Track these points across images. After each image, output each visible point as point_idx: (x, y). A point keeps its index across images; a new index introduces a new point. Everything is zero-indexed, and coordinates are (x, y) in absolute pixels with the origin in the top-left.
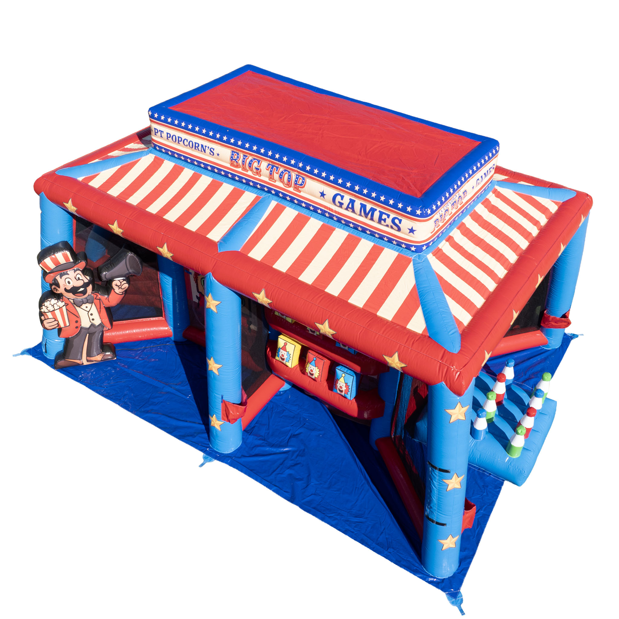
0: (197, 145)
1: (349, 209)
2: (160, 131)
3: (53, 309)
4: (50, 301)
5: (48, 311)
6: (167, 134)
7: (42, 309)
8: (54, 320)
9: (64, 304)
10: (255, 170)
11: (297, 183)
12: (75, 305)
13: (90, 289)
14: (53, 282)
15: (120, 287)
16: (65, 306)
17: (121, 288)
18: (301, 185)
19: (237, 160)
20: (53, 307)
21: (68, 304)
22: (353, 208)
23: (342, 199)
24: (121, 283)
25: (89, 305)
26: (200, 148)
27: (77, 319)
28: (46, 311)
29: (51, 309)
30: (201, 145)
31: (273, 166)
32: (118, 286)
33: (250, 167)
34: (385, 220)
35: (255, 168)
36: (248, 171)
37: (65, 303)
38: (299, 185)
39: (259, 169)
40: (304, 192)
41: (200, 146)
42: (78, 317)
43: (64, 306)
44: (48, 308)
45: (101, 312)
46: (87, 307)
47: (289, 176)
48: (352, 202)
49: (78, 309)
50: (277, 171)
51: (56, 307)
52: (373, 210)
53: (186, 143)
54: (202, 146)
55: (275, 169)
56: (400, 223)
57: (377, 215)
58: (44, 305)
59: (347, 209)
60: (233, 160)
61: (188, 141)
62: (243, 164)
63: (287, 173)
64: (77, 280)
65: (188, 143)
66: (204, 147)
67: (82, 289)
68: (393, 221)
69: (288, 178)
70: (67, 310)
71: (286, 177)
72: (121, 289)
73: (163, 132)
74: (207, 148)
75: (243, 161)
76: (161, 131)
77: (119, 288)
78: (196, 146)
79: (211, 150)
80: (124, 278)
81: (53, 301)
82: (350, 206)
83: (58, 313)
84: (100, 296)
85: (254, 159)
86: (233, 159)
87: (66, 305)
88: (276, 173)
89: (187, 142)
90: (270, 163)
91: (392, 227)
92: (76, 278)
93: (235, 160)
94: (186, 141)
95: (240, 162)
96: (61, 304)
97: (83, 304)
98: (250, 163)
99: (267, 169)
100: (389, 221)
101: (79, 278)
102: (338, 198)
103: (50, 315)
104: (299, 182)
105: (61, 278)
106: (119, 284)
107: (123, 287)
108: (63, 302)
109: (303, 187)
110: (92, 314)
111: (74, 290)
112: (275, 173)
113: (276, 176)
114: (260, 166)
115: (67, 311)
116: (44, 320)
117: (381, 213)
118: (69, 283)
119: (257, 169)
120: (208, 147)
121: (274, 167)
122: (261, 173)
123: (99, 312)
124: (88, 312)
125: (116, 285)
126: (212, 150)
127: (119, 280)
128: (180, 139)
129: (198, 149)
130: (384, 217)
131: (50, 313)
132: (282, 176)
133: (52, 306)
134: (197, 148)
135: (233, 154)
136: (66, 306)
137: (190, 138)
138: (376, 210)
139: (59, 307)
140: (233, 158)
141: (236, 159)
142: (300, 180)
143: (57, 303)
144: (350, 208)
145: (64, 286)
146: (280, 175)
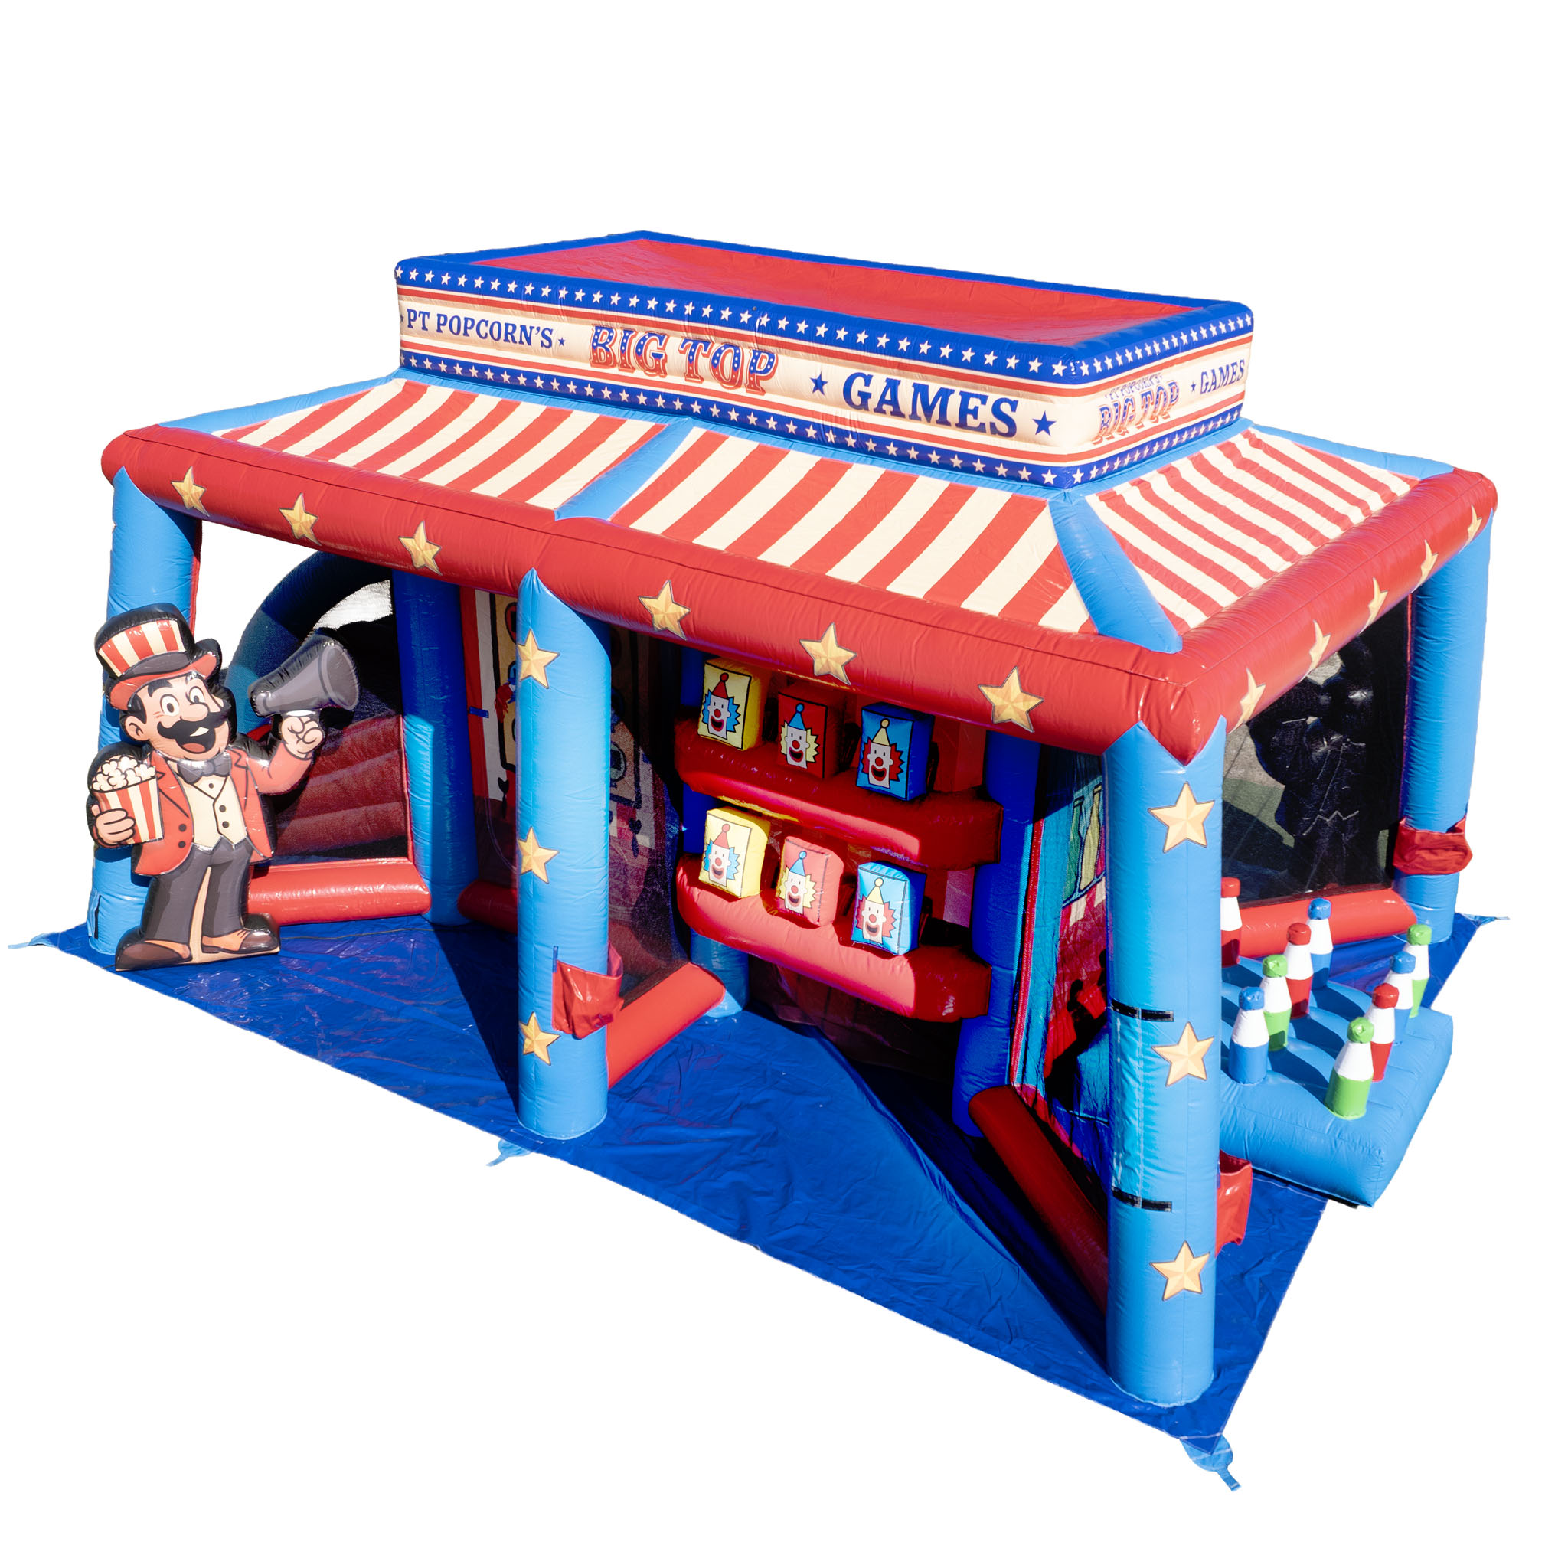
0: (510, 329)
1: (885, 407)
2: (420, 312)
3: (125, 783)
4: (117, 761)
5: (110, 788)
6: (439, 316)
7: (96, 781)
8: (123, 814)
9: (153, 774)
10: (651, 362)
11: (755, 368)
12: (181, 779)
13: (223, 731)
14: (130, 705)
15: (301, 736)
16: (155, 780)
17: (303, 739)
18: (766, 370)
19: (607, 346)
20: (124, 776)
21: (163, 774)
22: (894, 402)
23: (867, 384)
24: (304, 724)
25: (217, 781)
26: (517, 335)
27: (184, 820)
28: (106, 787)
29: (120, 782)
30: (521, 326)
31: (696, 342)
32: (297, 734)
33: (639, 354)
34: (975, 413)
35: (653, 354)
36: (634, 369)
37: (157, 772)
38: (760, 372)
39: (661, 355)
40: (772, 392)
41: (518, 329)
42: (188, 815)
43: (152, 778)
44: (110, 780)
45: (247, 807)
46: (211, 786)
47: (737, 355)
48: (892, 385)
49: (189, 789)
50: (705, 350)
51: (133, 779)
52: (944, 394)
53: (484, 329)
54: (523, 328)
55: (701, 346)
56: (1014, 409)
57: (954, 403)
58: (102, 772)
59: (879, 410)
60: (599, 348)
61: (489, 324)
62: (623, 352)
63: (731, 351)
64: (192, 703)
65: (487, 330)
66: (528, 330)
67: (201, 731)
68: (996, 411)
69: (734, 362)
70: (160, 790)
71: (729, 359)
72: (304, 741)
73: (428, 314)
74: (534, 331)
75: (623, 344)
76: (424, 313)
77: (299, 739)
78: (506, 334)
79: (543, 335)
80: (314, 713)
81: (127, 762)
82: (888, 397)
83: (134, 794)
84: (247, 759)
85: (651, 334)
86: (598, 345)
87: (159, 776)
88: (704, 355)
89: (487, 325)
90: (690, 335)
91: (994, 430)
92: (188, 698)
93: (603, 345)
94: (483, 324)
95: (616, 348)
96: (146, 771)
97: (203, 777)
98: (639, 346)
99: (681, 352)
100: (986, 414)
101: (196, 698)
102: (858, 385)
103: (114, 800)
104: (759, 367)
105: (151, 695)
106: (298, 727)
107: (308, 738)
108: (151, 766)
109: (770, 376)
110: (223, 809)
111: (181, 733)
112: (700, 356)
113: (704, 364)
114: (664, 348)
115: (159, 796)
116: (98, 816)
117: (966, 397)
118: (170, 708)
119: (657, 356)
120: (538, 329)
121: (700, 344)
122: (666, 365)
123: (244, 806)
124: (215, 800)
125: (292, 731)
126: (547, 333)
127: (299, 718)
128: (469, 323)
129: (513, 338)
130: (973, 403)
131: (115, 793)
132: (718, 359)
133: (122, 774)
134: (509, 337)
135: (597, 334)
136: (158, 779)
137: (492, 315)
138: (952, 391)
139: (139, 780)
140: (599, 342)
141: (607, 343)
142: (764, 360)
143: (136, 769)
144: (888, 403)
145: (158, 717)
146: (715, 357)
